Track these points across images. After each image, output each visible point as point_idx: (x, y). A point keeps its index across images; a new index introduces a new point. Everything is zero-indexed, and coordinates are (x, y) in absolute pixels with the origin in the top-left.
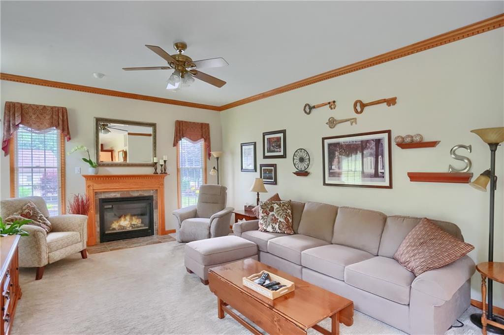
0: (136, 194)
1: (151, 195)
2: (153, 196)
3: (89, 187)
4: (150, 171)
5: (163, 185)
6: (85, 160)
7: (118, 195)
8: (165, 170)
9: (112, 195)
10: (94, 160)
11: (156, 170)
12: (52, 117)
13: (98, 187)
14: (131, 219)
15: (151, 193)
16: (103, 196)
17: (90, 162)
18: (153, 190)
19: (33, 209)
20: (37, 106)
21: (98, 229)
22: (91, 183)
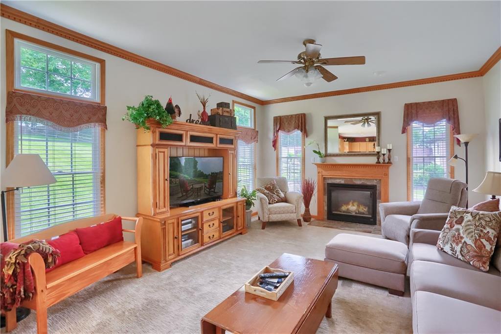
0: (358, 182)
1: (375, 184)
2: (376, 186)
3: (319, 173)
4: (373, 160)
5: (387, 175)
6: (315, 152)
7: (343, 182)
8: (389, 160)
9: (337, 181)
10: (323, 152)
11: (378, 159)
12: (295, 122)
13: (326, 174)
14: (358, 206)
15: (374, 183)
16: (330, 181)
17: (319, 153)
18: (376, 180)
19: (273, 185)
20: (288, 116)
21: (326, 208)
22: (321, 170)
